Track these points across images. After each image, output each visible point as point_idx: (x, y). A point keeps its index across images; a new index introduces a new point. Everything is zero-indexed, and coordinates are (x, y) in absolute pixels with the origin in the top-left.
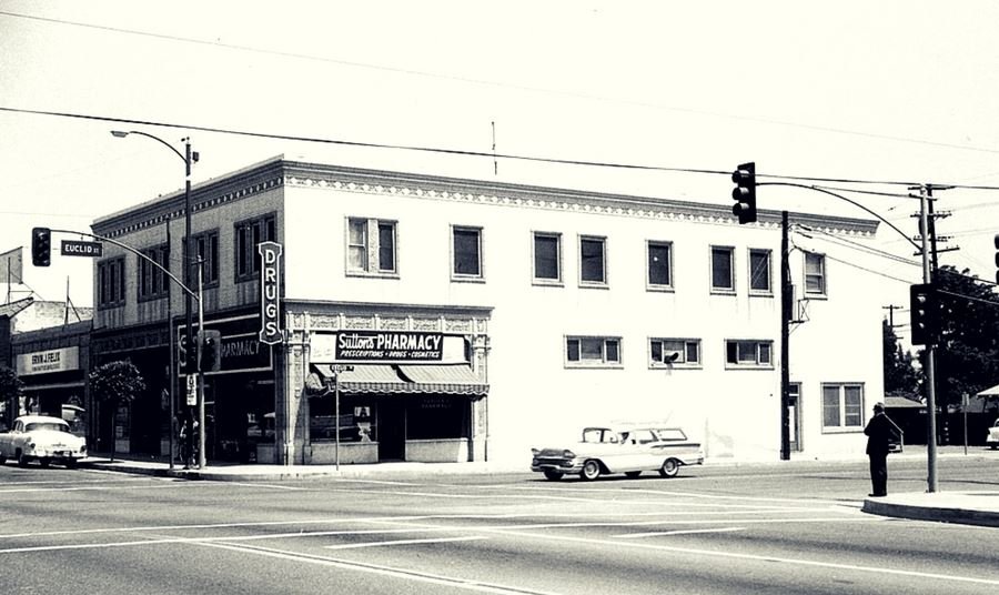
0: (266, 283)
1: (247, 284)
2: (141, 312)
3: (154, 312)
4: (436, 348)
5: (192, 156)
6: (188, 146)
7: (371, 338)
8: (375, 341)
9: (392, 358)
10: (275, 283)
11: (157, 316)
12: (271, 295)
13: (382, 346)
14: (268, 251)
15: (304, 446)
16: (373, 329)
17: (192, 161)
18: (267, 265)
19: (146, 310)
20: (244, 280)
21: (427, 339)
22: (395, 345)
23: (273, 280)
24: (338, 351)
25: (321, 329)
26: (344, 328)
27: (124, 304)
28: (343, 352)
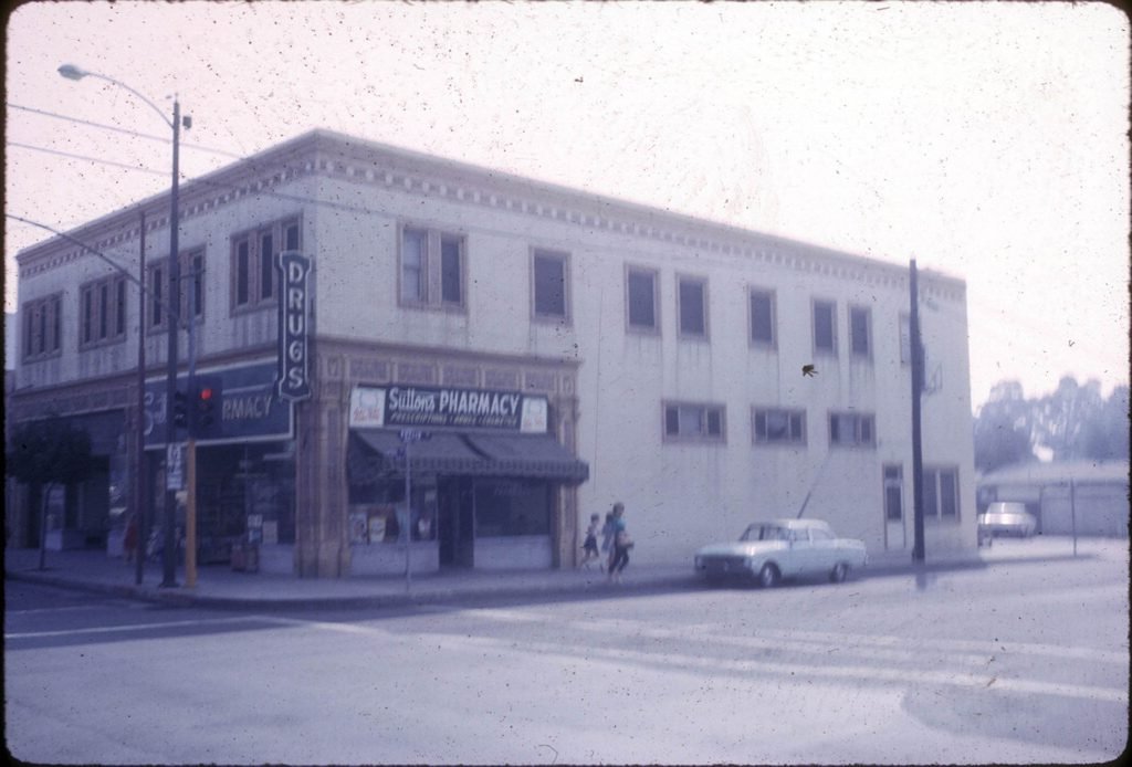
0: (289, 311)
1: (251, 319)
2: (82, 365)
3: (103, 363)
4: (513, 411)
5: (181, 120)
6: (176, 106)
7: (432, 397)
8: (437, 401)
9: (459, 425)
10: (302, 312)
11: (106, 369)
12: (296, 327)
13: (446, 409)
14: (292, 265)
15: (340, 551)
16: (433, 383)
17: (182, 128)
18: (290, 285)
19: (92, 361)
20: (245, 312)
21: (504, 399)
22: (463, 406)
23: (299, 306)
24: (388, 413)
25: (364, 380)
26: (396, 380)
27: (59, 356)
28: (394, 416)
